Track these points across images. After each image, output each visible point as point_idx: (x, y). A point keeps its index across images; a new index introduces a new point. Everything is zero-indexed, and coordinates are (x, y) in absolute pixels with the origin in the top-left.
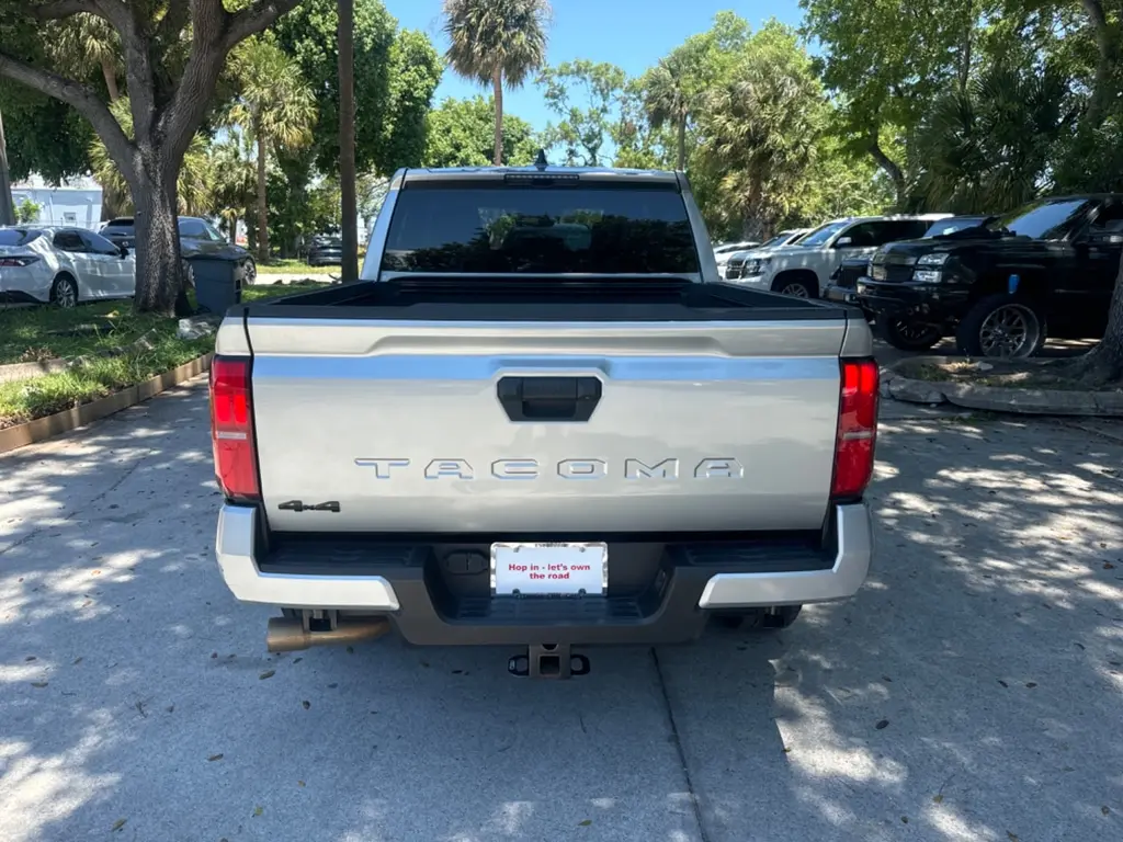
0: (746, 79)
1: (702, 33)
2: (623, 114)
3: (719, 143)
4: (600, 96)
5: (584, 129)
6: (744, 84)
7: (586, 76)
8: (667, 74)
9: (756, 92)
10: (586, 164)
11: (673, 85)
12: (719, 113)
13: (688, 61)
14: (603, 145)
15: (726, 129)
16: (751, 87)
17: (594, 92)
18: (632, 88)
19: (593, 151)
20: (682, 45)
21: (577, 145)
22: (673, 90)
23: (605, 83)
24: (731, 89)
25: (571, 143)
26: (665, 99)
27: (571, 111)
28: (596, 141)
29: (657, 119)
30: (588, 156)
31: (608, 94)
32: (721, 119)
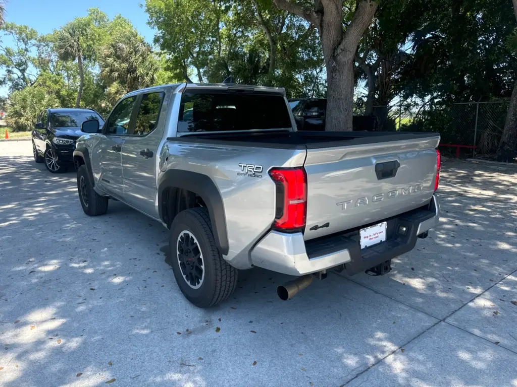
0: (121, 42)
1: (84, 16)
2: (39, 53)
3: (112, 71)
4: (22, 43)
5: (16, 59)
6: (120, 44)
7: (13, 31)
8: (67, 35)
9: (126, 48)
10: (19, 77)
11: (73, 41)
12: (110, 57)
13: (79, 29)
14: (28, 69)
15: (114, 65)
16: (124, 46)
17: (19, 40)
18: (43, 40)
19: (23, 71)
20: (73, 21)
21: (12, 67)
22: (73, 44)
23: (25, 36)
24: (113, 46)
25: (8, 66)
26: (69, 47)
27: (6, 49)
28: (24, 66)
29: (65, 56)
30: (20, 74)
31: (27, 41)
32: (110, 60)
